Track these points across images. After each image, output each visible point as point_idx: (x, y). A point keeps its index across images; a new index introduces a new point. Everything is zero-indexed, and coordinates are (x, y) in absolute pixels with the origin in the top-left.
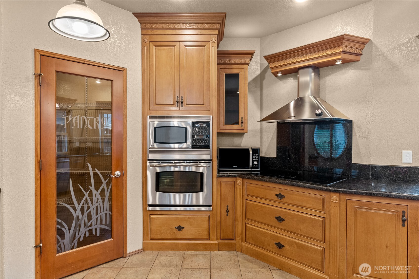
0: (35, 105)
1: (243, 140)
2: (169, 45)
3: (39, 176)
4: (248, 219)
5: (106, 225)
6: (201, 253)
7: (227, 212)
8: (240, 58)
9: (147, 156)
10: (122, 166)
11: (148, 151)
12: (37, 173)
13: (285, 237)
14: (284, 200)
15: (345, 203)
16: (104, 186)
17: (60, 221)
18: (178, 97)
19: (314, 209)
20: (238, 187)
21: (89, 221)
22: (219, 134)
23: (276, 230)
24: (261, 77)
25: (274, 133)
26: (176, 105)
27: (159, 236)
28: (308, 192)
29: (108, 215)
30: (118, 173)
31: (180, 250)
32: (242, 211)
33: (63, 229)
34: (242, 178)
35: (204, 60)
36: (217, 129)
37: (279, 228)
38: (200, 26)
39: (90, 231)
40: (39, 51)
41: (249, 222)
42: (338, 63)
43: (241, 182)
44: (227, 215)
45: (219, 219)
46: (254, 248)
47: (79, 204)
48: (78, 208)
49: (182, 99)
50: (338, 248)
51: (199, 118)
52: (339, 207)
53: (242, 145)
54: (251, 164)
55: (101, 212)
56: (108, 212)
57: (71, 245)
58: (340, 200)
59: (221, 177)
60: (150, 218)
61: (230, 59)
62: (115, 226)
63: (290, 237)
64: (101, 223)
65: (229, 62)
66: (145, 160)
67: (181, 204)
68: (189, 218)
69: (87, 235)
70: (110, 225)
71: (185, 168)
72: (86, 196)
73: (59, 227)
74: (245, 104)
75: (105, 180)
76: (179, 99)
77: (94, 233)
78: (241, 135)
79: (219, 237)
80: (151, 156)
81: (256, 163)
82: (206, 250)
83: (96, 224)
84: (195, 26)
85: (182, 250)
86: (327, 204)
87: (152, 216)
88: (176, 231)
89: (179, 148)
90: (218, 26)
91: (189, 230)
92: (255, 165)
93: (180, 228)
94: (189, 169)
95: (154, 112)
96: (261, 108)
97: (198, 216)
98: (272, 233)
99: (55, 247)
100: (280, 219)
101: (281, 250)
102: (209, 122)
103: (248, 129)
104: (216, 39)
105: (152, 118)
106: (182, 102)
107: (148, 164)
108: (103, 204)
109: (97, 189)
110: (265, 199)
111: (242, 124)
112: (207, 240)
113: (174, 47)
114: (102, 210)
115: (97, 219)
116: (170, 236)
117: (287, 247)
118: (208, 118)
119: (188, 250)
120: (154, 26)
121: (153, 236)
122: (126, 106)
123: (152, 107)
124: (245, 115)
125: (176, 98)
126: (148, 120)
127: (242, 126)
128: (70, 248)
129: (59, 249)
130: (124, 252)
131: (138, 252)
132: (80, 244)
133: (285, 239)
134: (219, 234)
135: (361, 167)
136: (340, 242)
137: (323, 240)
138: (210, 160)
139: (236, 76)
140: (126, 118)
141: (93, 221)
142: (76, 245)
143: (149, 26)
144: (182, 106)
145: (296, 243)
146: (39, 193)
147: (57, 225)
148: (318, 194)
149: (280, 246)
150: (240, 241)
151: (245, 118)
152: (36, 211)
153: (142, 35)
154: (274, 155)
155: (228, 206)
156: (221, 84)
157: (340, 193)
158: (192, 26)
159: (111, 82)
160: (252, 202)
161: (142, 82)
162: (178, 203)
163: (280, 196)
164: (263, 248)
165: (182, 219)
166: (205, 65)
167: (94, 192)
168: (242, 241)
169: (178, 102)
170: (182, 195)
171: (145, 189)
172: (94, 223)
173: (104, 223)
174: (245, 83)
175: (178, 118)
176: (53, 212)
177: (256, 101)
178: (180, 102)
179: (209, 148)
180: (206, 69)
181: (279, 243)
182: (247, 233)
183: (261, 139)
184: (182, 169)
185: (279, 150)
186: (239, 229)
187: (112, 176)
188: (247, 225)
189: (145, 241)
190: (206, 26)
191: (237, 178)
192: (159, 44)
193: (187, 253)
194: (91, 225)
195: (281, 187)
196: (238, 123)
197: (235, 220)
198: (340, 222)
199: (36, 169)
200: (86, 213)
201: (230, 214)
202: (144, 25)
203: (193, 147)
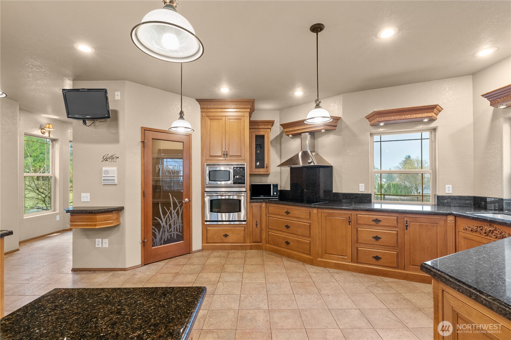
0: (142, 159)
1: (268, 179)
2: (218, 118)
3: (143, 201)
4: (270, 229)
5: (179, 232)
6: (240, 251)
7: (257, 225)
8: (265, 125)
9: (205, 189)
10: (189, 196)
11: (205, 186)
12: (142, 198)
13: (290, 237)
14: (290, 215)
15: (321, 214)
16: (178, 207)
17: (154, 227)
18: (224, 151)
19: (305, 219)
20: (263, 208)
21: (170, 229)
22: (251, 175)
23: (285, 234)
24: (280, 137)
25: (289, 174)
26: (223, 156)
27: (212, 241)
28: (301, 209)
29: (181, 226)
30: (186, 200)
31: (226, 250)
32: (266, 224)
33: (156, 233)
34: (266, 203)
35: (241, 128)
36: (250, 172)
37: (287, 232)
38: (238, 106)
39: (171, 235)
40: (144, 128)
41: (270, 230)
42: (323, 131)
43: (265, 205)
44: (257, 227)
45: (251, 229)
46: (273, 247)
47: (164, 218)
48: (164, 220)
49: (227, 153)
50: (317, 240)
51: (238, 165)
52: (318, 216)
53: (268, 182)
54: (272, 194)
55: (177, 224)
56: (181, 224)
57: (160, 243)
58: (318, 212)
59: (252, 202)
60: (207, 229)
61: (258, 125)
62: (185, 233)
63: (293, 237)
64: (177, 231)
65: (258, 128)
66: (203, 192)
67: (227, 220)
68: (232, 229)
69: (169, 238)
70: (182, 232)
71: (230, 197)
72: (168, 213)
73: (153, 231)
74: (269, 155)
75: (179, 204)
76: (225, 152)
77: (173, 236)
78: (267, 175)
79: (251, 241)
80: (207, 190)
81: (275, 193)
82: (243, 249)
83: (174, 231)
84: (235, 107)
85: (228, 250)
86: (312, 215)
87: (208, 228)
88: (223, 237)
89: (225, 184)
90: (250, 106)
91: (232, 237)
92: (275, 195)
93: (226, 236)
94: (233, 197)
95: (209, 161)
96: (281, 157)
97: (238, 228)
98: (283, 236)
99: (151, 243)
100: (287, 227)
101: (288, 245)
102: (244, 167)
103: (271, 171)
104: (249, 115)
105: (207, 165)
106: (227, 155)
107: (206, 195)
108: (178, 219)
109: (174, 209)
110: (279, 215)
111: (267, 168)
112: (244, 243)
113: (222, 119)
114: (177, 223)
115: (174, 228)
116: (219, 241)
117: (291, 243)
118: (244, 165)
119: (231, 250)
120: (209, 107)
121: (209, 241)
122: (191, 157)
123: (208, 158)
124: (269, 162)
125: (223, 152)
126: (205, 166)
127: (267, 169)
128: (159, 244)
129: (153, 244)
130: (191, 250)
131: (199, 251)
132: (165, 243)
133: (290, 238)
134: (251, 240)
135: (337, 194)
136: (318, 236)
137: (310, 236)
138: (245, 192)
139: (263, 137)
140: (191, 165)
141: (172, 229)
142: (163, 243)
143: (206, 106)
144: (227, 157)
145: (296, 240)
146: (143, 211)
147: (153, 230)
148: (307, 210)
149: (287, 243)
150: (265, 243)
151: (269, 164)
152: (142, 221)
153: (201, 112)
154: (288, 188)
155: (257, 221)
156: (253, 142)
157: (318, 208)
158: (233, 106)
159: (182, 143)
160: (272, 218)
161: (201, 142)
162: (224, 220)
163: (287, 213)
164: (278, 246)
165: (227, 230)
166: (242, 131)
167: (173, 211)
168: (266, 244)
169: (224, 155)
170: (227, 214)
171: (203, 211)
172: (173, 231)
173: (178, 231)
174: (269, 141)
175: (224, 165)
176: (150, 222)
177: (277, 152)
178: (225, 155)
179: (245, 184)
180: (242, 134)
181: (287, 241)
182: (269, 238)
183: (281, 178)
184: (227, 197)
185: (292, 185)
186: (264, 236)
187: (183, 201)
188: (269, 233)
189: (203, 245)
190: (242, 107)
191: (263, 203)
192: (212, 117)
193: (230, 251)
194: (171, 231)
195: (288, 207)
196: (264, 168)
197: (261, 230)
198: (318, 225)
199: (142, 196)
200: (168, 224)
201: (258, 226)
202: (202, 106)
203: (234, 183)
